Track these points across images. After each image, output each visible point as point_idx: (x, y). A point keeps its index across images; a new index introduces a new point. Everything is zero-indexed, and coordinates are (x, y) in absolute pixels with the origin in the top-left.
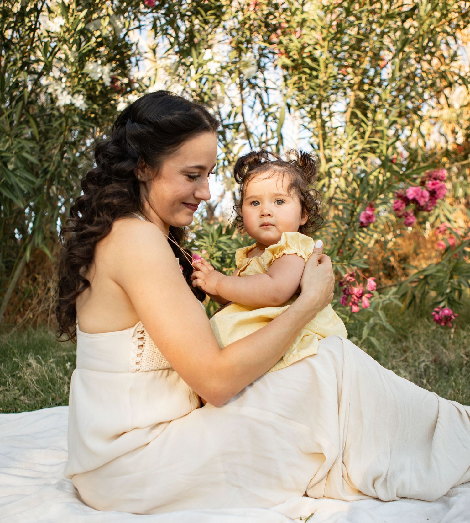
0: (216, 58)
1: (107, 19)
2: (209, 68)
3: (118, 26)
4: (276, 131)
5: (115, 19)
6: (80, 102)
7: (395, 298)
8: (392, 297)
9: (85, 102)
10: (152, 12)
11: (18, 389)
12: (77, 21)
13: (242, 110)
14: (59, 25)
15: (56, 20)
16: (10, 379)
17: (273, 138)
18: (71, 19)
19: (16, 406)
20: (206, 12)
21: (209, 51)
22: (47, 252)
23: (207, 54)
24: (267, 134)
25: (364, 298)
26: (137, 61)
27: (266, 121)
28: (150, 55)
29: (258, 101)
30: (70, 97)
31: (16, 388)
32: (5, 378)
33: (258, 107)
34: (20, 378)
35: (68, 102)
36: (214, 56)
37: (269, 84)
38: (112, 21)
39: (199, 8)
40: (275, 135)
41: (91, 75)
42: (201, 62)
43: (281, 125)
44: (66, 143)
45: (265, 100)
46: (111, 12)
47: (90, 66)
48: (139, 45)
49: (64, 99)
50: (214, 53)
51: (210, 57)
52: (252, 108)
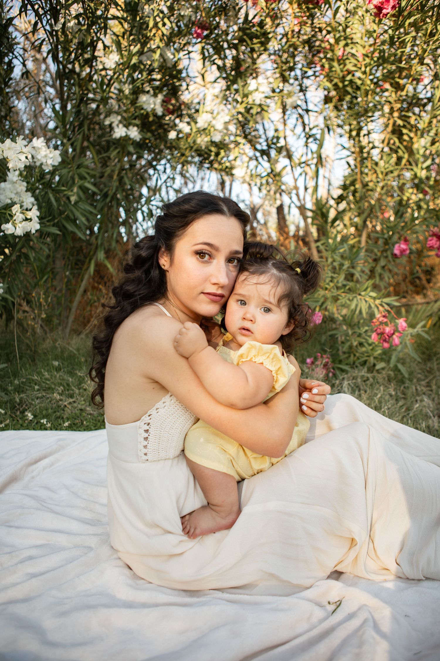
0: (261, 89)
1: (158, 52)
2: (254, 98)
3: (169, 57)
4: (316, 152)
5: (166, 50)
6: (134, 133)
7: (423, 331)
8: (420, 330)
9: (139, 133)
10: (200, 42)
11: (84, 400)
12: (131, 55)
13: (285, 133)
14: (114, 61)
15: (111, 56)
16: (77, 391)
17: (313, 158)
18: (125, 53)
19: (82, 418)
20: (251, 40)
21: (254, 81)
22: (109, 266)
23: (252, 84)
24: (307, 154)
25: (394, 336)
26: (188, 85)
27: (307, 142)
28: (199, 80)
29: (300, 123)
30: (125, 129)
31: (82, 399)
32: (73, 390)
33: (299, 129)
34: (85, 390)
35: (124, 134)
36: (259, 87)
37: (311, 107)
38: (163, 53)
39: (245, 37)
40: (315, 155)
41: (145, 107)
42: (246, 92)
43: (321, 146)
44: (123, 170)
45: (306, 122)
46: (161, 45)
47: (143, 98)
48: (189, 70)
49: (119, 132)
50: (259, 84)
51: (255, 88)
52: (293, 131)
